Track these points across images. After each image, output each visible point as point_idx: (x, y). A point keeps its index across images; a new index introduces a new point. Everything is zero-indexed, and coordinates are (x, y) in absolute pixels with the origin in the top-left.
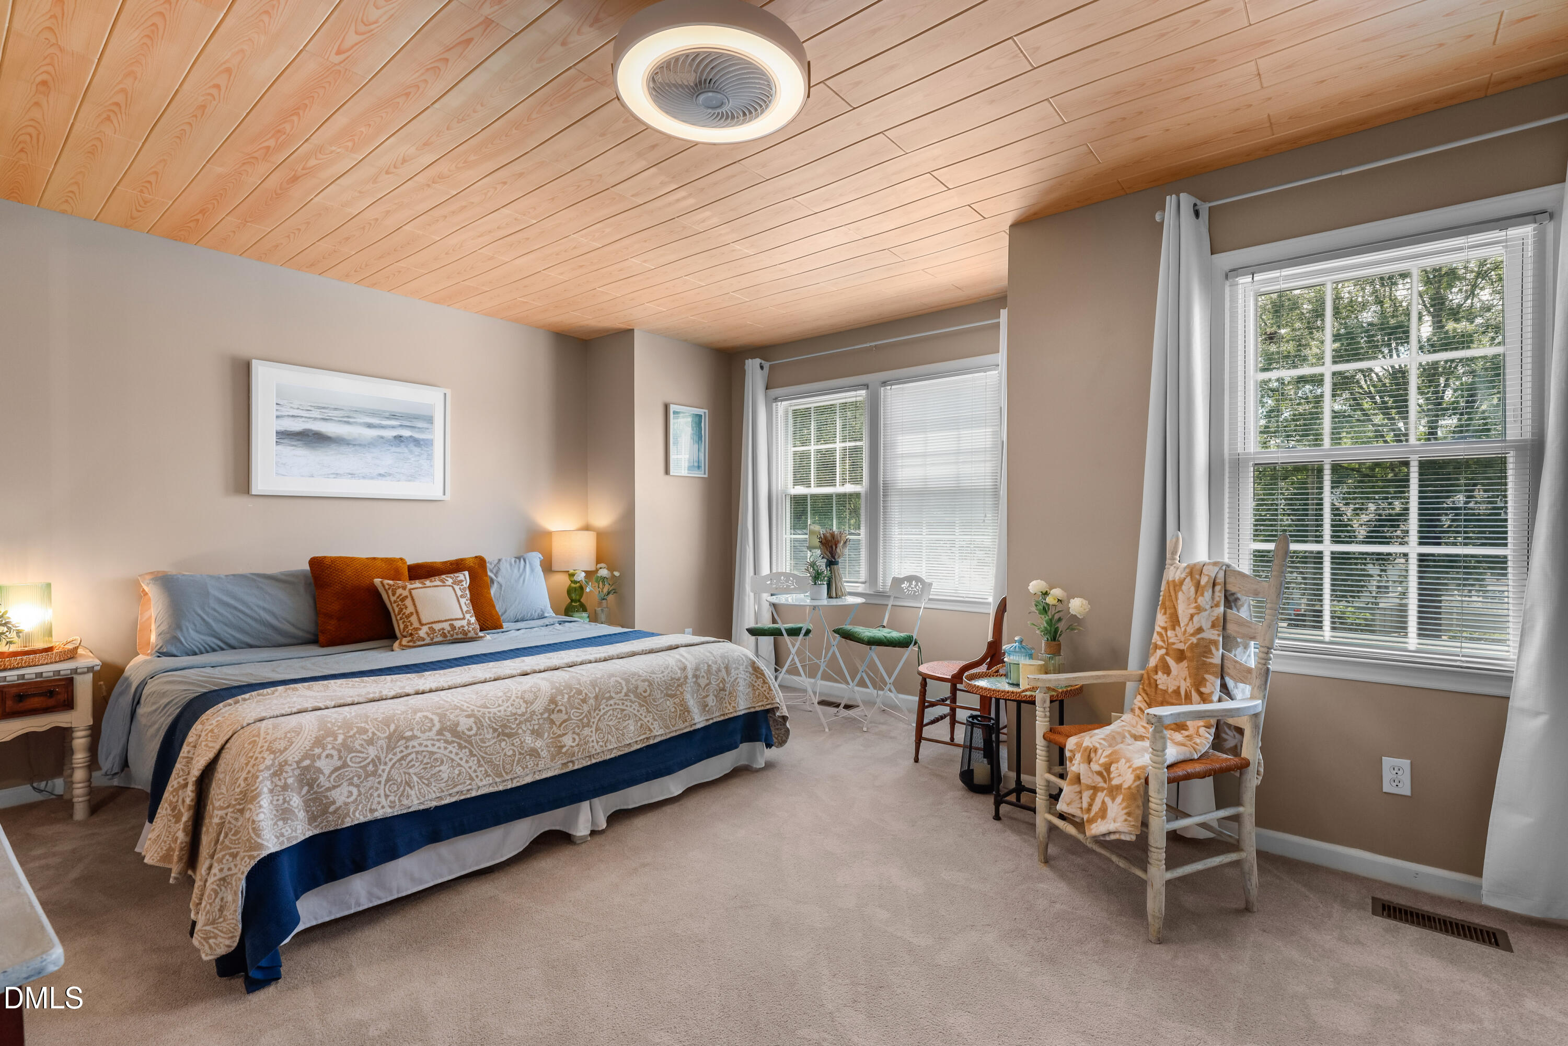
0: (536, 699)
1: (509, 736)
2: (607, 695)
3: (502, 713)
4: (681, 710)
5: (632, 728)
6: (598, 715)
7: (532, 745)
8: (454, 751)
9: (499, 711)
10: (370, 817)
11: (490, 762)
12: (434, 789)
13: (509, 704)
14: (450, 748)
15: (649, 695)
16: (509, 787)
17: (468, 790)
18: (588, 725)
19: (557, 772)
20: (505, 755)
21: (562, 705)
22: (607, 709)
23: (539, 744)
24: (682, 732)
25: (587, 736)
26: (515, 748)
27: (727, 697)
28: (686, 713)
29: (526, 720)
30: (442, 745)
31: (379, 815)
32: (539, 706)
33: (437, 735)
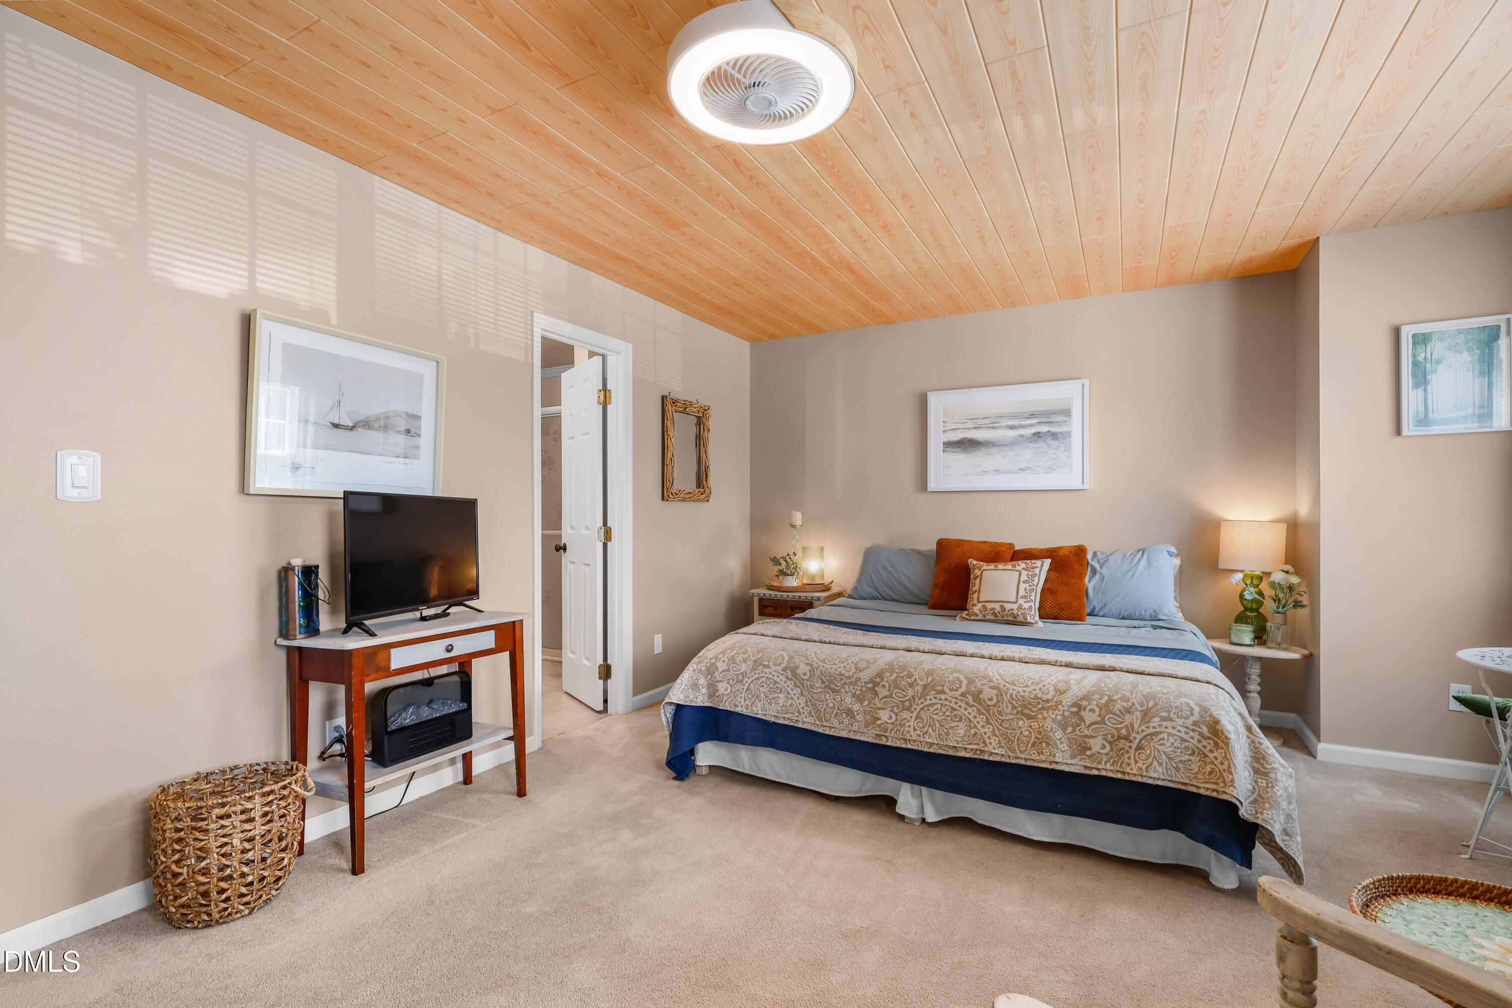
0: (866, 669)
1: (834, 691)
2: (940, 688)
3: (833, 670)
4: (1036, 738)
5: (962, 732)
6: (922, 703)
7: (850, 706)
8: (791, 686)
9: (831, 668)
10: (733, 709)
11: (814, 705)
12: (773, 709)
13: (842, 665)
14: (789, 683)
15: (995, 705)
16: (827, 733)
17: (797, 721)
18: (909, 709)
19: (870, 740)
20: (827, 705)
21: (887, 681)
22: (934, 701)
23: (856, 707)
24: (1035, 764)
25: (905, 719)
26: (835, 703)
27: (1133, 751)
28: (1044, 744)
29: (850, 684)
30: (784, 679)
31: (738, 710)
32: (865, 676)
33: (782, 670)
